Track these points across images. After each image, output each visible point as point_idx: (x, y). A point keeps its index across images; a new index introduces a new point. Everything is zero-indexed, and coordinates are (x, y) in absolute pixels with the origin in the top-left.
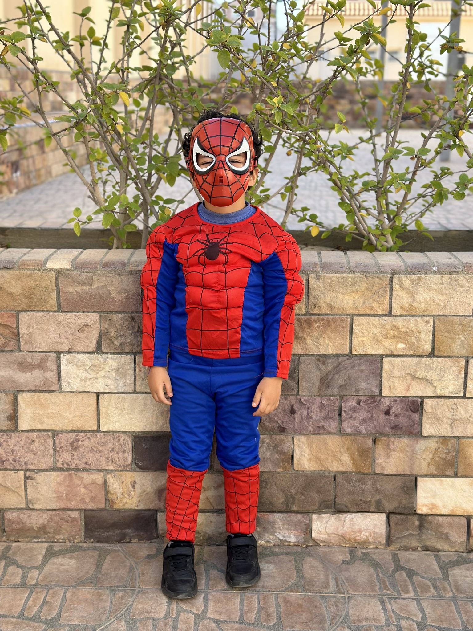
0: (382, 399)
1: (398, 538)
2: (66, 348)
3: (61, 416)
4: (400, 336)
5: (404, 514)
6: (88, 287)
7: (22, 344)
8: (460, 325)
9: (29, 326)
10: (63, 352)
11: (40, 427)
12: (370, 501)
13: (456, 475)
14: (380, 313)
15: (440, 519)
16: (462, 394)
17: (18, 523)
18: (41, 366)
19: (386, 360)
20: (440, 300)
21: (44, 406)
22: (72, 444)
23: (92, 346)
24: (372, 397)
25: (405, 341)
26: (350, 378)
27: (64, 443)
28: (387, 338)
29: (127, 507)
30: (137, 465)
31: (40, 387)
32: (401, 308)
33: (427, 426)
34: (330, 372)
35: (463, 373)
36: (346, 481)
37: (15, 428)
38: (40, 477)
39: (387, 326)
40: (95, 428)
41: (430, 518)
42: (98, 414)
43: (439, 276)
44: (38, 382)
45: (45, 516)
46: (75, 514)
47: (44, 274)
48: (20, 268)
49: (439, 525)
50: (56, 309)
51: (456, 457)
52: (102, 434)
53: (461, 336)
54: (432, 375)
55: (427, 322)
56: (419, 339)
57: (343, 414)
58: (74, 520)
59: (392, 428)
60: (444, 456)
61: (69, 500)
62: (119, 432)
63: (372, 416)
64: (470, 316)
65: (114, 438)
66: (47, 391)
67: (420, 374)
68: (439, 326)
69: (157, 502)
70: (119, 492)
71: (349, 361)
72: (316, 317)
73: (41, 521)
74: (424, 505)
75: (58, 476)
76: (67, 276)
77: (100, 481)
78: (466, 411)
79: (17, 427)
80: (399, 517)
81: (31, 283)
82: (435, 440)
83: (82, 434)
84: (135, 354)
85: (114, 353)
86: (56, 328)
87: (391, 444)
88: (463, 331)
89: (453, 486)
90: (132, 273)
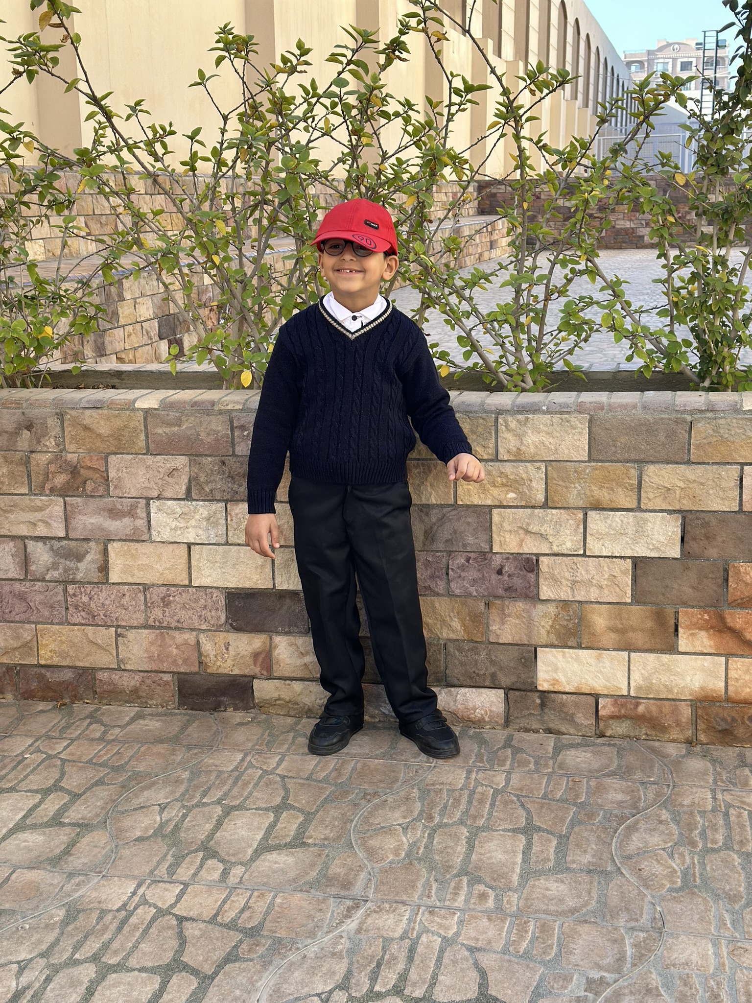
0: (494, 557)
1: (517, 717)
2: (155, 494)
3: (152, 568)
4: (511, 484)
5: (524, 691)
6: (176, 429)
7: (111, 489)
8: (576, 471)
9: (118, 470)
10: (152, 499)
11: (131, 580)
12: (484, 674)
13: (580, 647)
14: (485, 457)
15: (564, 697)
16: (582, 552)
17: (110, 684)
18: (131, 513)
19: (495, 511)
20: (550, 443)
21: (134, 557)
22: (163, 599)
23: (182, 491)
24: (484, 553)
25: (516, 490)
26: (455, 532)
27: (155, 598)
28: (495, 486)
29: (220, 671)
30: (231, 625)
31: (130, 535)
32: (508, 452)
33: (545, 588)
34: (434, 524)
35: (582, 527)
36: (458, 650)
37: (106, 581)
38: (131, 635)
39: (494, 473)
40: (187, 582)
41: (553, 695)
42: (190, 568)
43: (549, 416)
44: (128, 531)
45: (137, 677)
46: (167, 677)
47: (132, 414)
48: (109, 408)
49: (563, 705)
50: (145, 452)
51: (579, 625)
52: (194, 590)
53: (577, 485)
54: (546, 529)
55: (539, 468)
56: (530, 488)
57: (450, 572)
58: (167, 683)
59: (506, 590)
60: (565, 623)
61: (162, 661)
62: (211, 587)
63: (483, 576)
64: (585, 462)
65: (206, 595)
66: (138, 541)
67: (534, 528)
68: (552, 473)
69: (253, 667)
70: (212, 653)
71: (454, 512)
72: (415, 462)
73: (133, 683)
74: (544, 680)
75: (149, 634)
76: (154, 416)
77: (192, 641)
78: (587, 571)
79: (107, 579)
80: (517, 693)
81: (119, 423)
82: (554, 604)
83: (173, 589)
84: (226, 501)
85: (204, 501)
86: (145, 472)
87: (506, 608)
88: (579, 478)
89: (577, 659)
90: (221, 412)
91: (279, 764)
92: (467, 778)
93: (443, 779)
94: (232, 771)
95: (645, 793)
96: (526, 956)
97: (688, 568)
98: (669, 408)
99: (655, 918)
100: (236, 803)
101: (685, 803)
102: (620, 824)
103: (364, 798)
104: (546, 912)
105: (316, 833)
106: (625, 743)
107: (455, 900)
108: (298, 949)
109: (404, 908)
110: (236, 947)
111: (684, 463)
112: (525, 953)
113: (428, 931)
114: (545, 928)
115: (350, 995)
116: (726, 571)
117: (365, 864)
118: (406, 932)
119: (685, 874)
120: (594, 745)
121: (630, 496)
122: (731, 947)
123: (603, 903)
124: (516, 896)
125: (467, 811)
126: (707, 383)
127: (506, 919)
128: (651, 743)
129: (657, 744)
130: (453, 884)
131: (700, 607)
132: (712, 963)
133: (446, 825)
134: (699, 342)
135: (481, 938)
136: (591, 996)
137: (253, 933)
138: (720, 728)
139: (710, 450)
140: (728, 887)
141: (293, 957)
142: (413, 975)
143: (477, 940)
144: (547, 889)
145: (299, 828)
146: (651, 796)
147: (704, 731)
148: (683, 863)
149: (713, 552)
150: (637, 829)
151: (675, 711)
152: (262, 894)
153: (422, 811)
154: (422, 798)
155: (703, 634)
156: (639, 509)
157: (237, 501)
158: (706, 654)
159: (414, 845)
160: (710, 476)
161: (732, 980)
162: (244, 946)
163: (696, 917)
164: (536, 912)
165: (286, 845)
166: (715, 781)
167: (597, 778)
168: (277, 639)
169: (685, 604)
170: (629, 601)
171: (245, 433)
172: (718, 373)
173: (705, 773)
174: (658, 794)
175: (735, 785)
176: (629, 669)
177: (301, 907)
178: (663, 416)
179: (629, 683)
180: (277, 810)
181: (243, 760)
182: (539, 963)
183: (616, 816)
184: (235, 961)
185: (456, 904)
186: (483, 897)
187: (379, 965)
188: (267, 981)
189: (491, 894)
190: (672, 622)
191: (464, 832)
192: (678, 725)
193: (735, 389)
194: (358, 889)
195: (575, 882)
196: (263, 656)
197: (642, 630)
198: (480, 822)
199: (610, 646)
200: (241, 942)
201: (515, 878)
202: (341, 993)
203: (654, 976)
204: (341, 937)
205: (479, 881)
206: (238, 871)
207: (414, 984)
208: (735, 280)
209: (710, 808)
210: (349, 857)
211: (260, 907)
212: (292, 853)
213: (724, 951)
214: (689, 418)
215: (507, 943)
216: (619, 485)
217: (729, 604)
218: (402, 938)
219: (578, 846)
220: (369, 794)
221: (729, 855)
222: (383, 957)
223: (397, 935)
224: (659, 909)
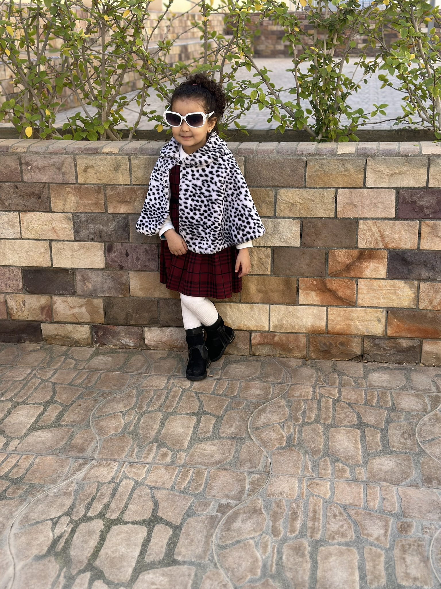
13: (240, 302)
29: (20, 318)
30: (26, 290)
36: (167, 304)
62: (12, 266)
65: (9, 271)
69: (41, 315)
70: (15, 307)
77: (2, 300)
84: (19, 211)
85: (5, 211)
89: (239, 310)
90: (13, 154)
91: (52, 376)
92: (168, 382)
93: (153, 384)
94: (23, 380)
95: (273, 390)
96: (185, 491)
97: (304, 253)
98: (293, 153)
99: (266, 466)
100: (21, 400)
101: (296, 395)
102: (255, 409)
103: (102, 395)
104: (201, 464)
105: (68, 418)
106: (267, 360)
107: (147, 457)
108: (44, 491)
109: (115, 464)
110: (5, 490)
111: (302, 188)
112: (184, 489)
113: (127, 477)
114: (199, 474)
115: (71, 519)
116: (327, 254)
117: (95, 437)
118: (113, 478)
119: (290, 438)
120: (249, 361)
121: (270, 209)
122: (309, 483)
123: (237, 457)
124: (185, 454)
125: (164, 402)
126: (319, 137)
127: (176, 469)
128: (281, 359)
129: (285, 359)
130: (147, 448)
131: (311, 277)
132: (296, 492)
133: (150, 411)
134: (315, 111)
135: (159, 481)
136: (219, 515)
137: (17, 482)
138: (322, 349)
139: (318, 179)
140: (313, 446)
141: (40, 496)
142: (113, 506)
143: (156, 482)
144: (205, 450)
145: (58, 415)
146: (277, 391)
147: (313, 352)
148: (289, 431)
149: (319, 243)
150: (265, 412)
151: (297, 340)
152: (28, 457)
153: (137, 403)
154: (138, 395)
155: (313, 293)
156: (275, 217)
157: (27, 211)
158: (315, 305)
159: (128, 424)
160: (318, 195)
161: (306, 503)
162: (10, 490)
163: (291, 464)
164: (196, 463)
165: (48, 426)
166: (316, 382)
167: (246, 381)
168: (56, 298)
169: (302, 275)
170: (269, 273)
171: (29, 168)
172: (327, 130)
173: (311, 377)
174: (281, 390)
175: (327, 383)
176: (269, 315)
177: (51, 465)
178: (289, 158)
179: (269, 324)
180: (47, 404)
181: (30, 373)
182: (192, 495)
183: (254, 404)
184: (3, 499)
185: (148, 461)
186: (165, 455)
187: (93, 500)
188: (21, 511)
189: (170, 453)
190: (295, 286)
191: (160, 415)
192: (298, 348)
193: (336, 141)
194: (88, 453)
195: (222, 445)
196: (47, 309)
197: (277, 291)
198: (171, 410)
199: (258, 301)
200: (9, 487)
201: (186, 444)
202: (66, 518)
203: (259, 502)
204: (72, 482)
205: (164, 445)
206: (15, 443)
207: (113, 511)
208: (337, 71)
209: (310, 397)
210: (86, 432)
211: (25, 465)
212: (51, 431)
213: (305, 485)
214: (305, 159)
215: (174, 483)
216: (263, 201)
217: (329, 275)
218: (110, 482)
219: (228, 422)
220: (106, 393)
221: (317, 426)
222: (96, 494)
223: (107, 480)
224: (269, 460)
